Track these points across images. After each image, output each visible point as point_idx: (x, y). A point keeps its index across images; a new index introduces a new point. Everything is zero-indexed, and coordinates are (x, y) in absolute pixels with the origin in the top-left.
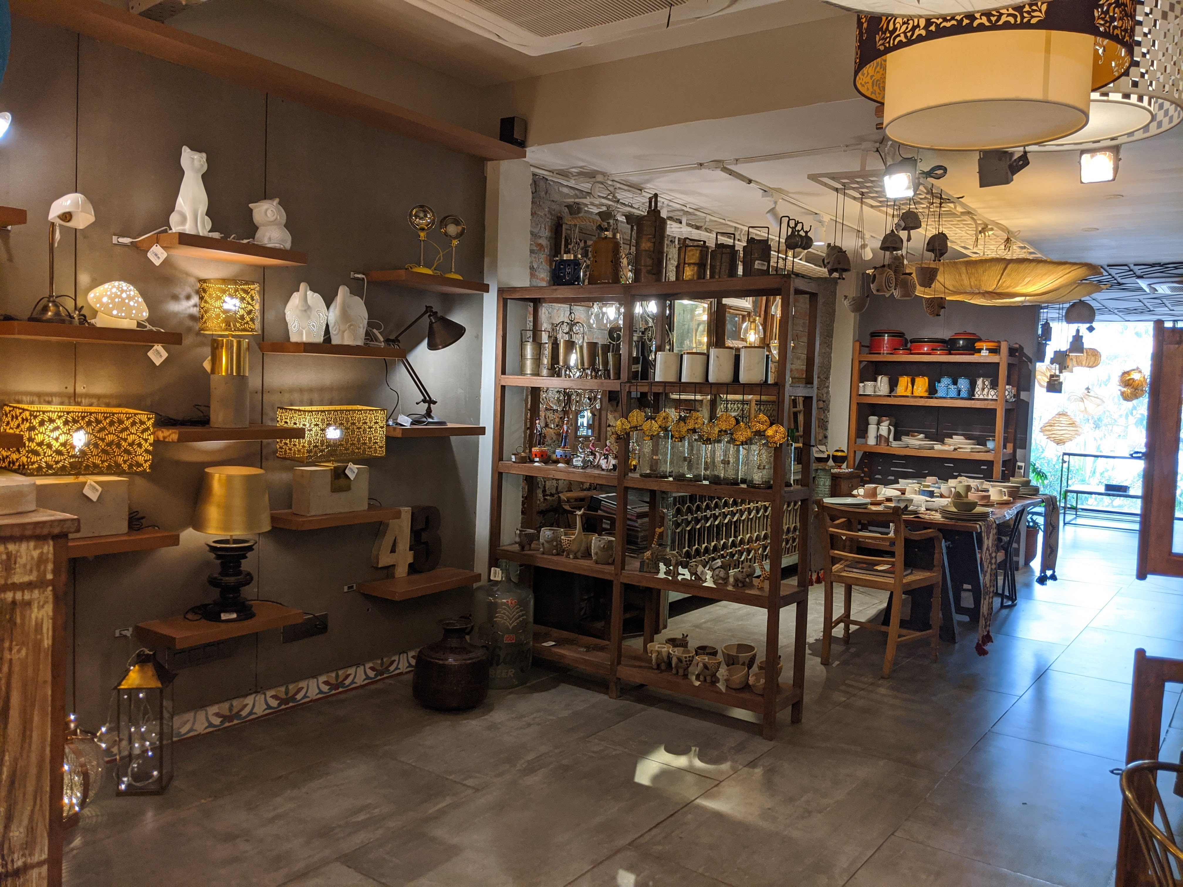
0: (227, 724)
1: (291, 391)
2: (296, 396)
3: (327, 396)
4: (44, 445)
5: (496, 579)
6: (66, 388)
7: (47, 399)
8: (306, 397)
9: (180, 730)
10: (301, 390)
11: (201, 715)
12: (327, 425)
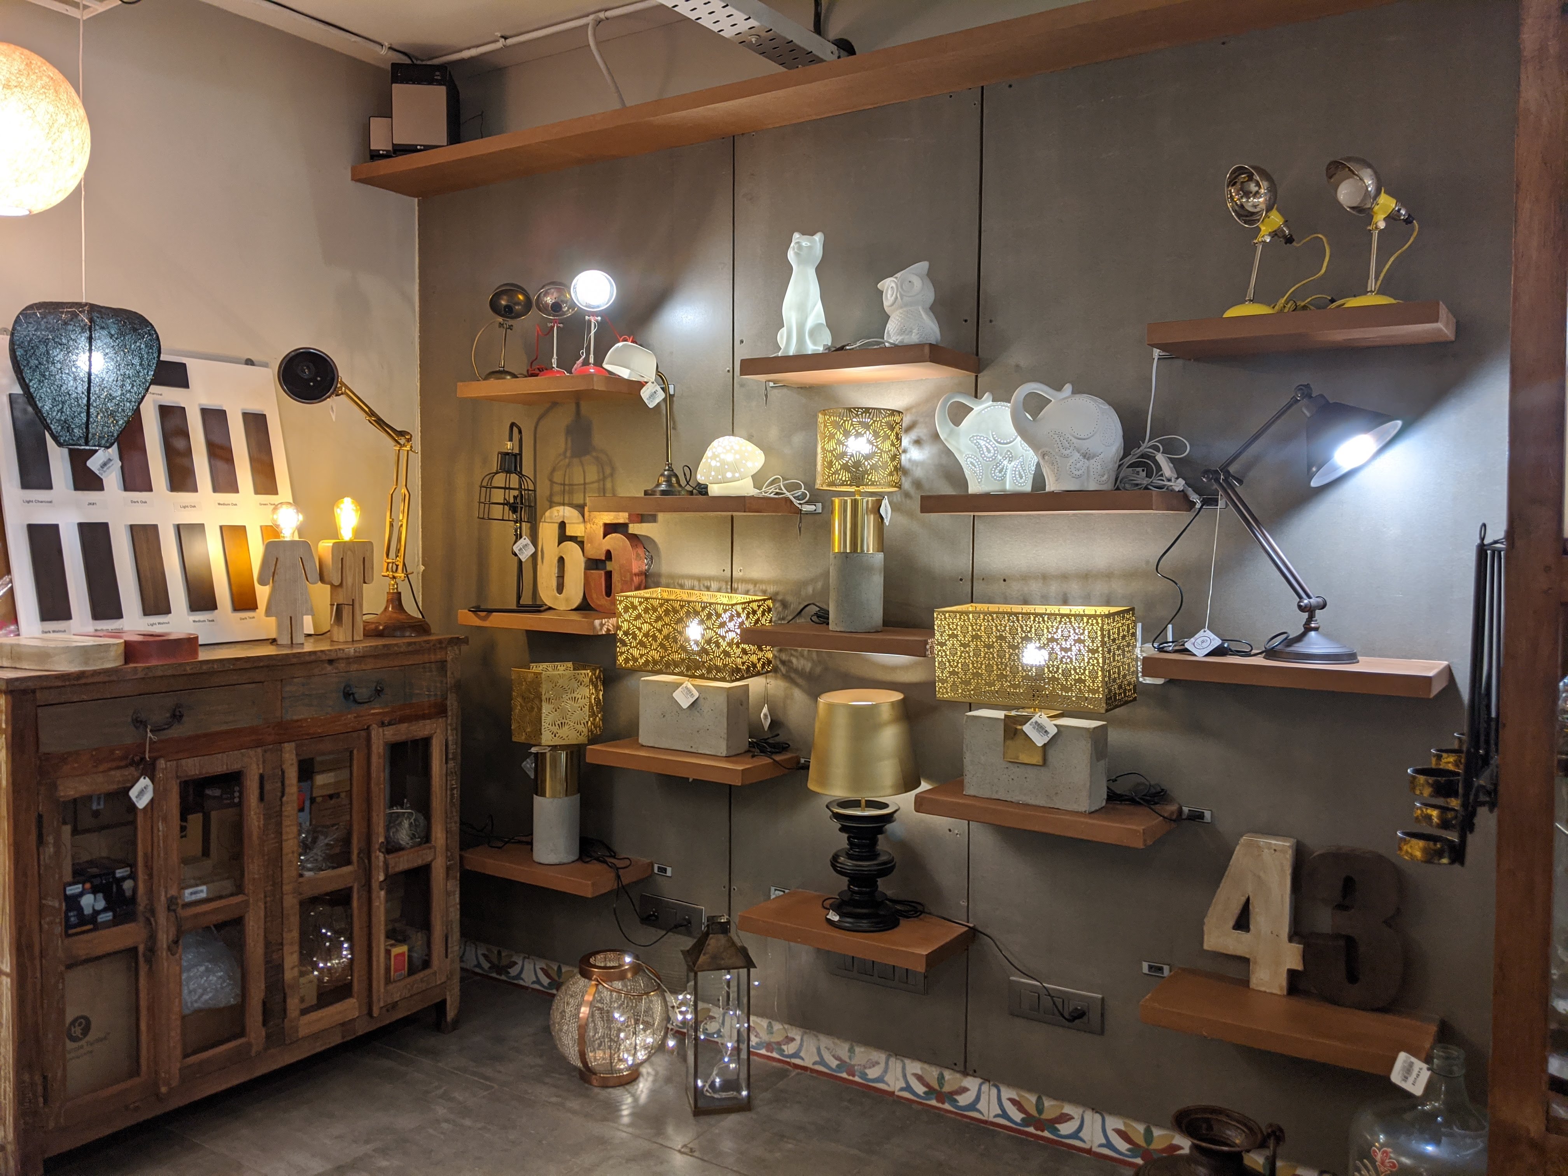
0: (934, 1103)
1: (1025, 578)
2: (1035, 587)
3: (1100, 588)
4: (630, 635)
5: (1407, 1086)
6: (724, 570)
7: (707, 583)
8: (1054, 588)
9: (867, 1071)
10: (1045, 577)
11: (896, 1065)
12: (1023, 639)
